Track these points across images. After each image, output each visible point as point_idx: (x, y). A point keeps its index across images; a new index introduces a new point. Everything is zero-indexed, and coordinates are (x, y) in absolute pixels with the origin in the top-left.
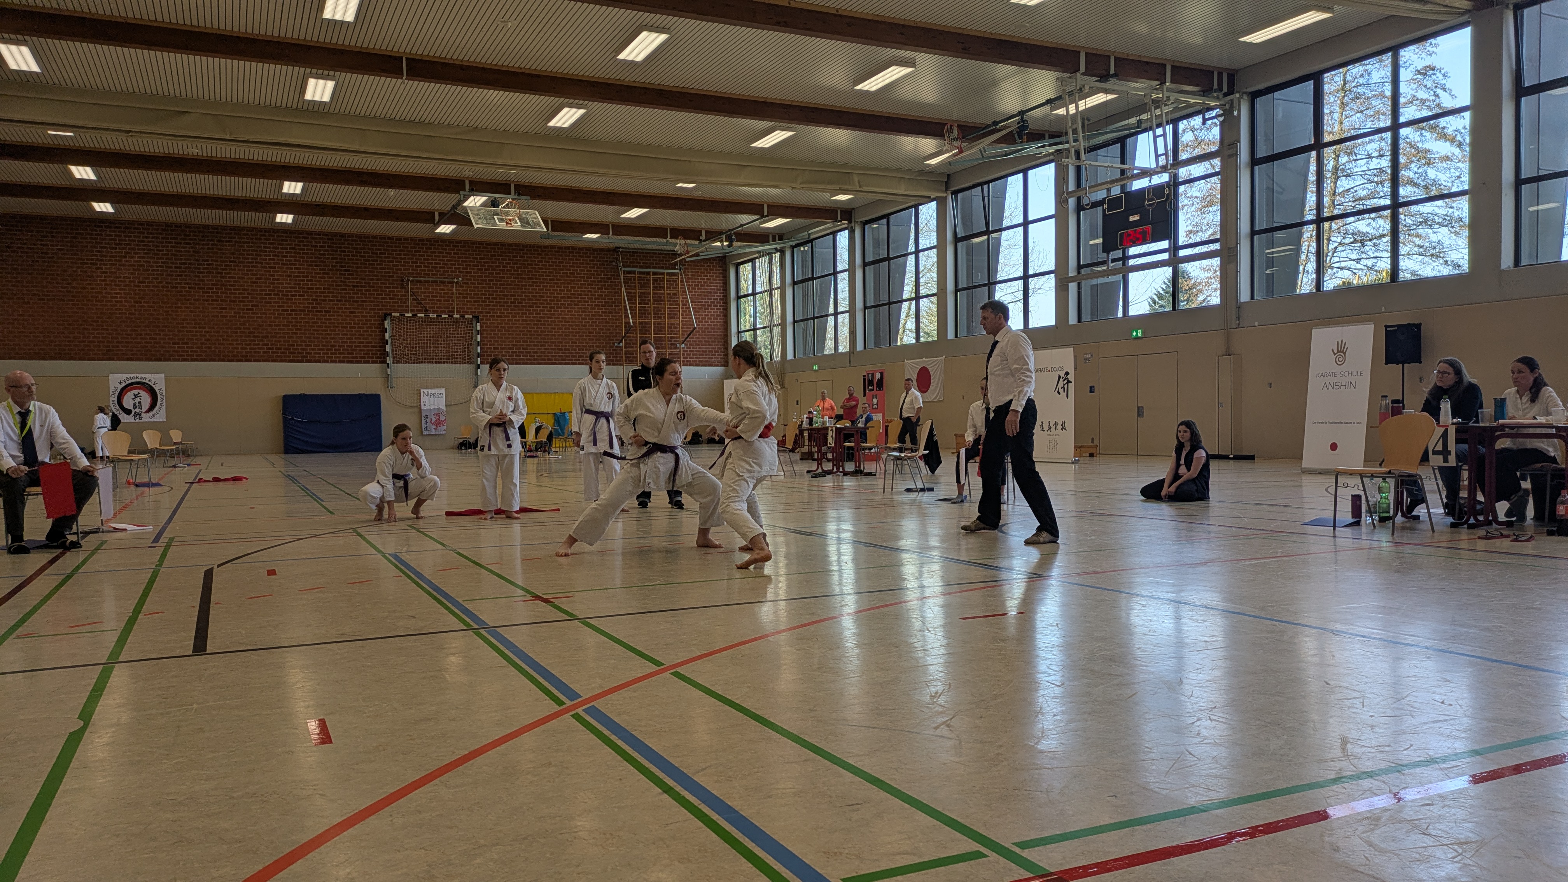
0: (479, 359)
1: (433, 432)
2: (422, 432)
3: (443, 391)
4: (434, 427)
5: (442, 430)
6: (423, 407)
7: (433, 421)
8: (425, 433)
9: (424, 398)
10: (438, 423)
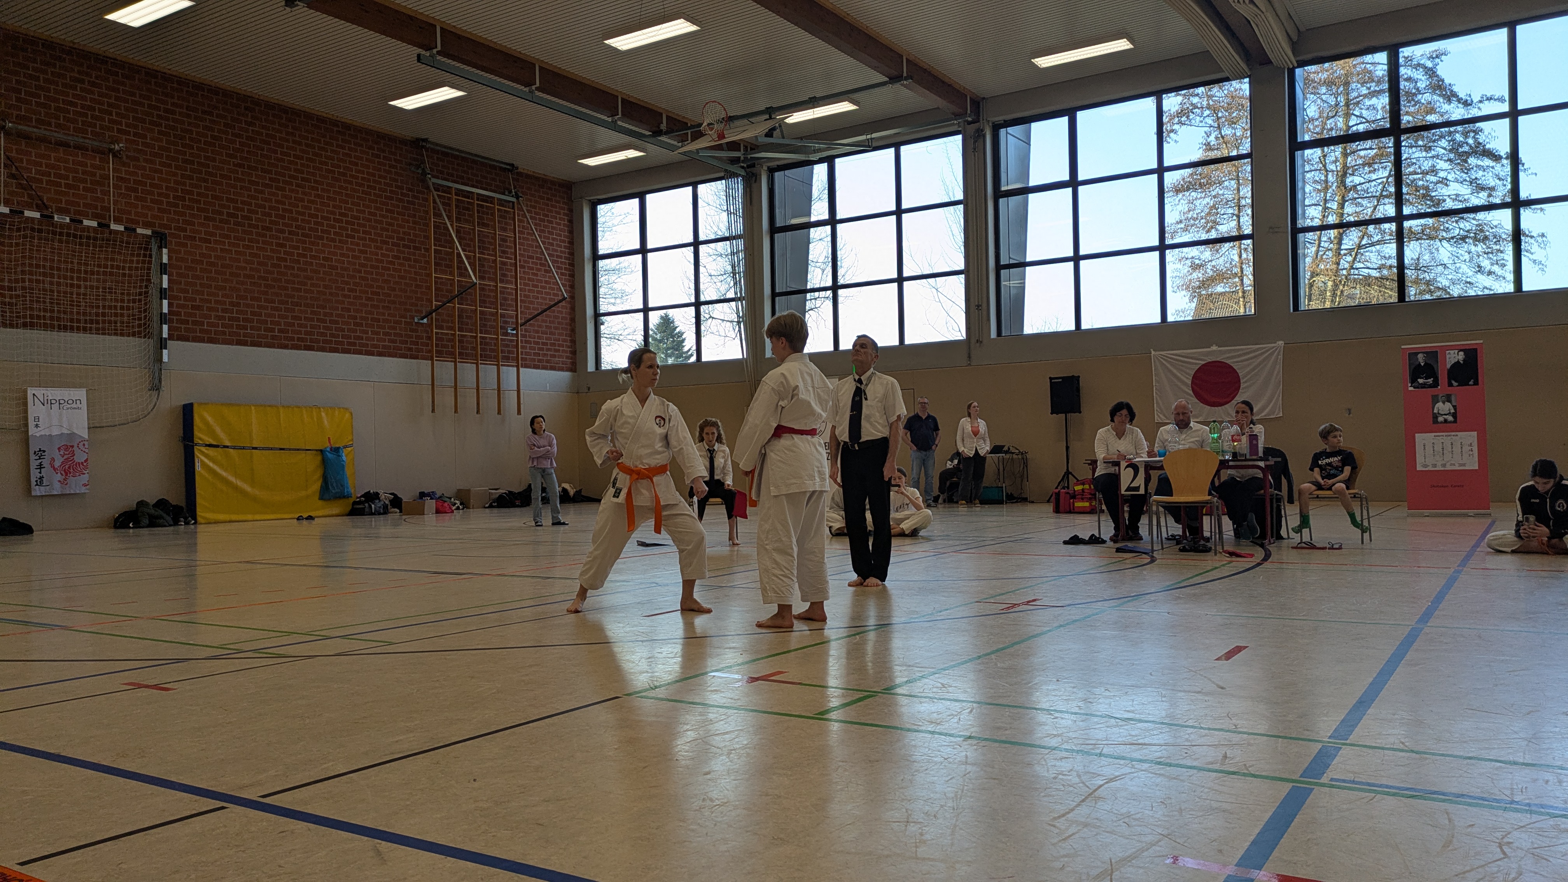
0: (165, 328)
1: (57, 489)
2: (29, 490)
3: (81, 394)
4: (59, 477)
5: (78, 484)
6: (32, 431)
7: (57, 464)
8: (37, 491)
9: (35, 410)
10: (70, 468)
